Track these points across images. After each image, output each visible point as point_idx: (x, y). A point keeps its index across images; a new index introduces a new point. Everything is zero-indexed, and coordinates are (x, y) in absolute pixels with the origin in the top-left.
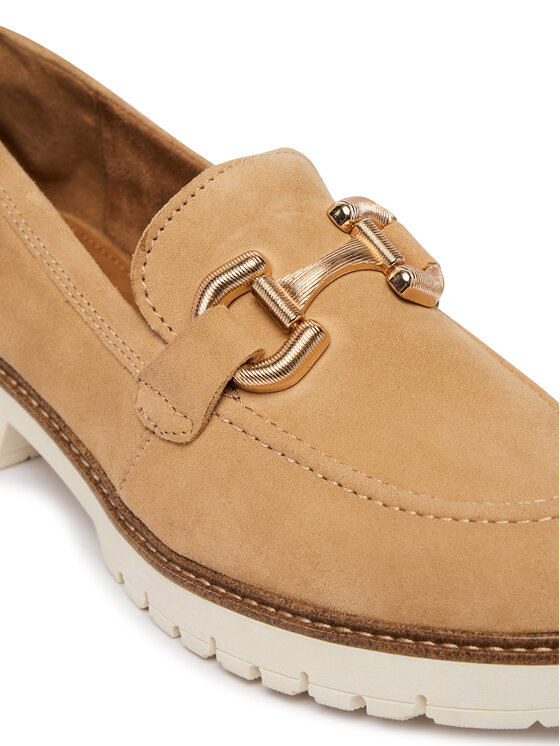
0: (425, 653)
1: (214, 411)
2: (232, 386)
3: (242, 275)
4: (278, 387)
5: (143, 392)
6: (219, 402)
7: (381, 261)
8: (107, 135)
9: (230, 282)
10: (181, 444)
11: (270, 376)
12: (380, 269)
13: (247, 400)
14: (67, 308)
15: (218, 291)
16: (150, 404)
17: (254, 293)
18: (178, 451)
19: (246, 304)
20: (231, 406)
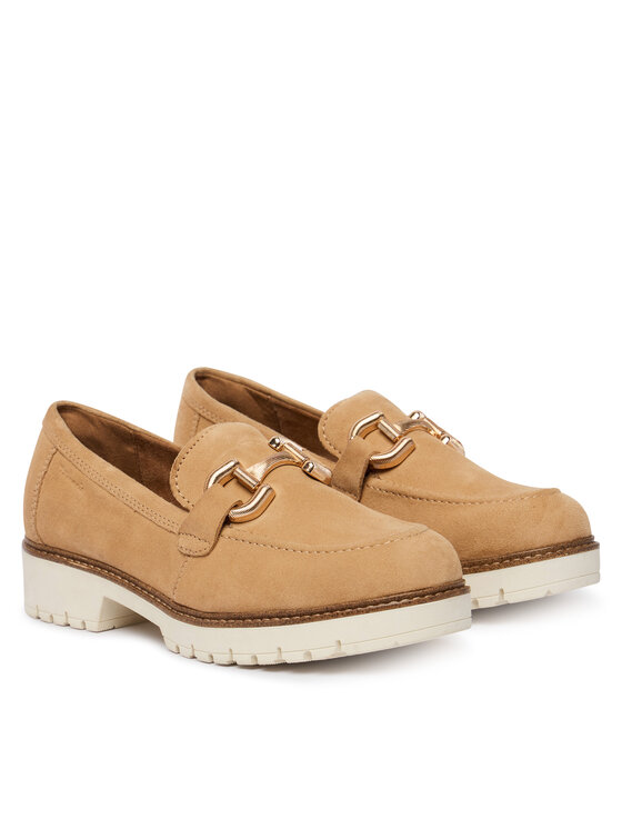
0: (337, 616)
1: (219, 534)
2: (228, 521)
3: (228, 470)
4: (247, 519)
5: (182, 537)
6: (222, 528)
7: (298, 460)
8: (141, 455)
9: (223, 474)
10: (204, 556)
11: (247, 511)
12: (298, 465)
13: (235, 527)
14: (136, 514)
15: (217, 478)
16: (185, 542)
17: (236, 477)
18: (204, 560)
19: (233, 484)
20: (228, 531)
